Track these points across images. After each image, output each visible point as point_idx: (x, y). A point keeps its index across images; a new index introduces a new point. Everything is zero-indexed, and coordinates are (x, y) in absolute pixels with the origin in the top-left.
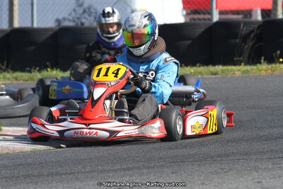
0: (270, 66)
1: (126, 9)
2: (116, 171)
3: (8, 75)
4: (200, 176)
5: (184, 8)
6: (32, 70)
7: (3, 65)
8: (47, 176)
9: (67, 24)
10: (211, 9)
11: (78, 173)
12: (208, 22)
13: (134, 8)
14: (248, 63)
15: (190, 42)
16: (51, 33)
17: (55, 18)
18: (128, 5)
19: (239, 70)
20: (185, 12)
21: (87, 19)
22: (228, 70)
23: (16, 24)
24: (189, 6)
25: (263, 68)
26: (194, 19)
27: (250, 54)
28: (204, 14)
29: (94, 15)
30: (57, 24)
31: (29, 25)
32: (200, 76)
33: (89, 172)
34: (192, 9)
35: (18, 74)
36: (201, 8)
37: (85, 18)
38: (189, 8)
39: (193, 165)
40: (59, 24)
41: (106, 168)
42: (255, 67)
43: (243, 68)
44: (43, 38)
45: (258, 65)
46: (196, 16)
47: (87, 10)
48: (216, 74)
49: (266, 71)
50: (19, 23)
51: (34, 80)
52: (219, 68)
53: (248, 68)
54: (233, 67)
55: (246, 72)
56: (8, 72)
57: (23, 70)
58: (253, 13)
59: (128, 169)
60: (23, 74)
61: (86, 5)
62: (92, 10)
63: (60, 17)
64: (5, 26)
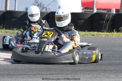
0: (117, 33)
1: (56, 5)
3: (3, 31)
4: (84, 79)
5: (82, 6)
6: (14, 29)
7: (1, 26)
8: (17, 75)
10: (93, 7)
11: (30, 74)
12: (92, 13)
13: (60, 5)
15: (84, 21)
16: (23, 13)
17: (25, 7)
18: (57, 3)
19: (104, 34)
20: (82, 8)
22: (99, 34)
23: (8, 9)
24: (84, 5)
25: (115, 34)
26: (86, 11)
27: (109, 28)
28: (90, 9)
29: (42, 7)
30: (26, 10)
31: (13, 9)
32: (87, 36)
34: (85, 7)
35: (8, 30)
36: (89, 7)
38: (84, 6)
39: (81, 74)
41: (43, 73)
42: (111, 34)
43: (105, 33)
44: (20, 15)
45: (112, 33)
46: (87, 10)
47: (39, 5)
48: (94, 35)
49: (116, 35)
50: (9, 8)
51: (14, 34)
52: (95, 33)
53: (108, 33)
54: (101, 33)
55: (107, 35)
56: (3, 29)
57: (10, 29)
58: (112, 10)
59: (53, 74)
60: (10, 31)
61: (39, 2)
62: (42, 5)
63: (27, 7)
64: (3, 9)
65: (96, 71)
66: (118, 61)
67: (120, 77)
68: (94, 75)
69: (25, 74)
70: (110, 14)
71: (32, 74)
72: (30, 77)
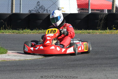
0: (110, 31)
1: (56, 7)
2: (51, 69)
3: (10, 31)
8: (25, 70)
9: (33, 12)
10: (89, 8)
11: (36, 69)
12: (87, 13)
14: (102, 29)
15: (80, 20)
16: (27, 15)
17: (29, 10)
19: (98, 32)
20: (78, 9)
21: (41, 11)
22: (94, 32)
23: (14, 12)
25: (108, 32)
26: (82, 12)
27: (103, 26)
28: (86, 10)
30: (29, 12)
31: (19, 12)
33: (40, 69)
34: (81, 8)
35: (14, 31)
37: (40, 10)
40: (30, 12)
42: (104, 31)
43: (100, 31)
44: (24, 17)
46: (83, 11)
47: (41, 7)
48: (90, 33)
52: (91, 31)
53: (102, 31)
54: (96, 31)
55: (101, 33)
56: (10, 30)
57: (16, 30)
58: (104, 10)
59: (56, 68)
61: (40, 5)
62: (43, 7)
63: (31, 10)
65: (93, 64)
66: (112, 56)
67: (115, 69)
68: (92, 69)
69: (32, 69)
70: (103, 14)
71: (38, 69)
72: (36, 71)
